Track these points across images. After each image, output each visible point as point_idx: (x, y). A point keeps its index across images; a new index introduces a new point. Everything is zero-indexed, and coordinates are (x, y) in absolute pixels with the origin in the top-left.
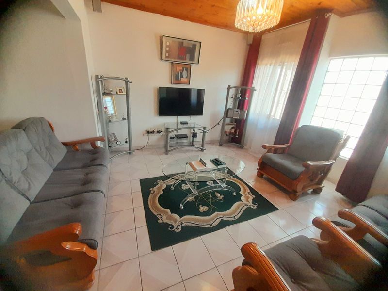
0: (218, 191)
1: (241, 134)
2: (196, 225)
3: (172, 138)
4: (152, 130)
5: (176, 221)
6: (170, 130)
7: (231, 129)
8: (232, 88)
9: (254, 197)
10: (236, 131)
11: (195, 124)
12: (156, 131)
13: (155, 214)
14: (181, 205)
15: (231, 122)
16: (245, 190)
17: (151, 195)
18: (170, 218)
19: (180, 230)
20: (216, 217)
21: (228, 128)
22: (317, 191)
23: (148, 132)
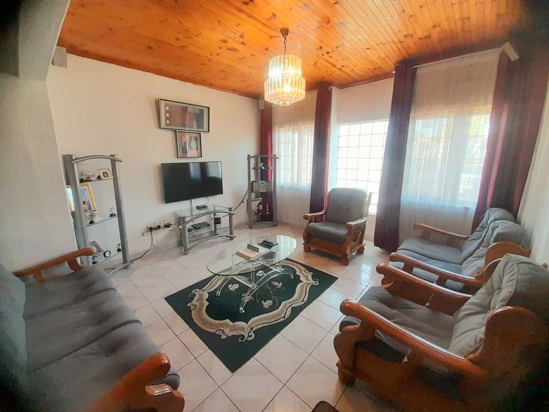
0: (274, 280)
1: (271, 210)
2: (269, 324)
3: (189, 230)
4: (156, 225)
5: (243, 329)
6: (187, 219)
7: (258, 206)
8: (252, 157)
9: (312, 273)
10: (264, 207)
11: (214, 207)
12: (162, 225)
13: (213, 331)
14: (241, 309)
15: (257, 197)
16: (301, 270)
17: (193, 312)
18: (235, 328)
19: (253, 336)
20: (285, 307)
21: (254, 205)
22: (361, 251)
23: (151, 229)
